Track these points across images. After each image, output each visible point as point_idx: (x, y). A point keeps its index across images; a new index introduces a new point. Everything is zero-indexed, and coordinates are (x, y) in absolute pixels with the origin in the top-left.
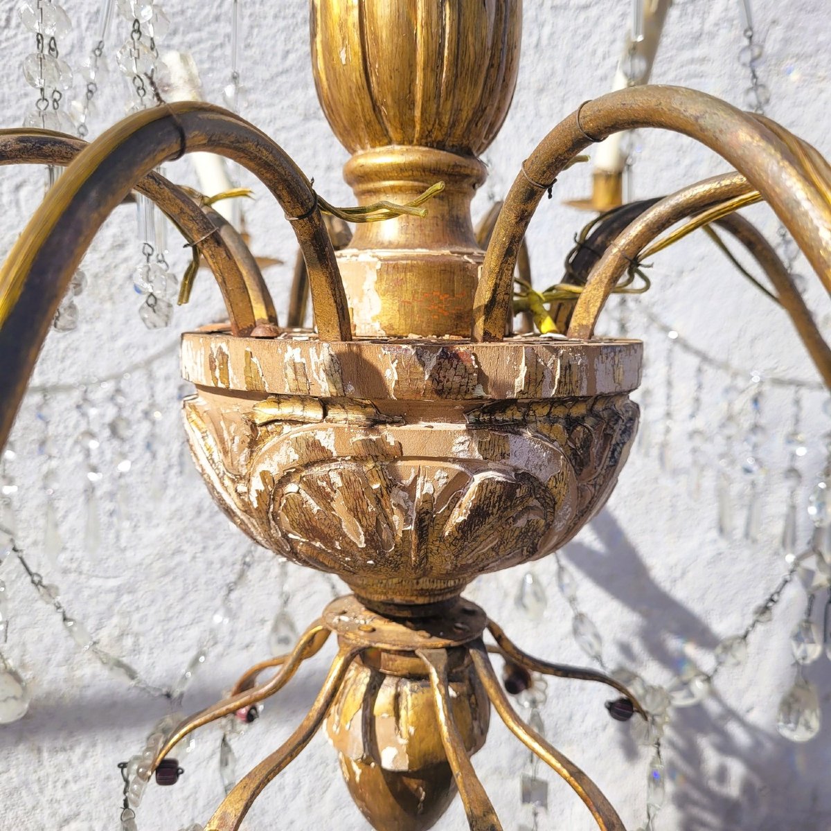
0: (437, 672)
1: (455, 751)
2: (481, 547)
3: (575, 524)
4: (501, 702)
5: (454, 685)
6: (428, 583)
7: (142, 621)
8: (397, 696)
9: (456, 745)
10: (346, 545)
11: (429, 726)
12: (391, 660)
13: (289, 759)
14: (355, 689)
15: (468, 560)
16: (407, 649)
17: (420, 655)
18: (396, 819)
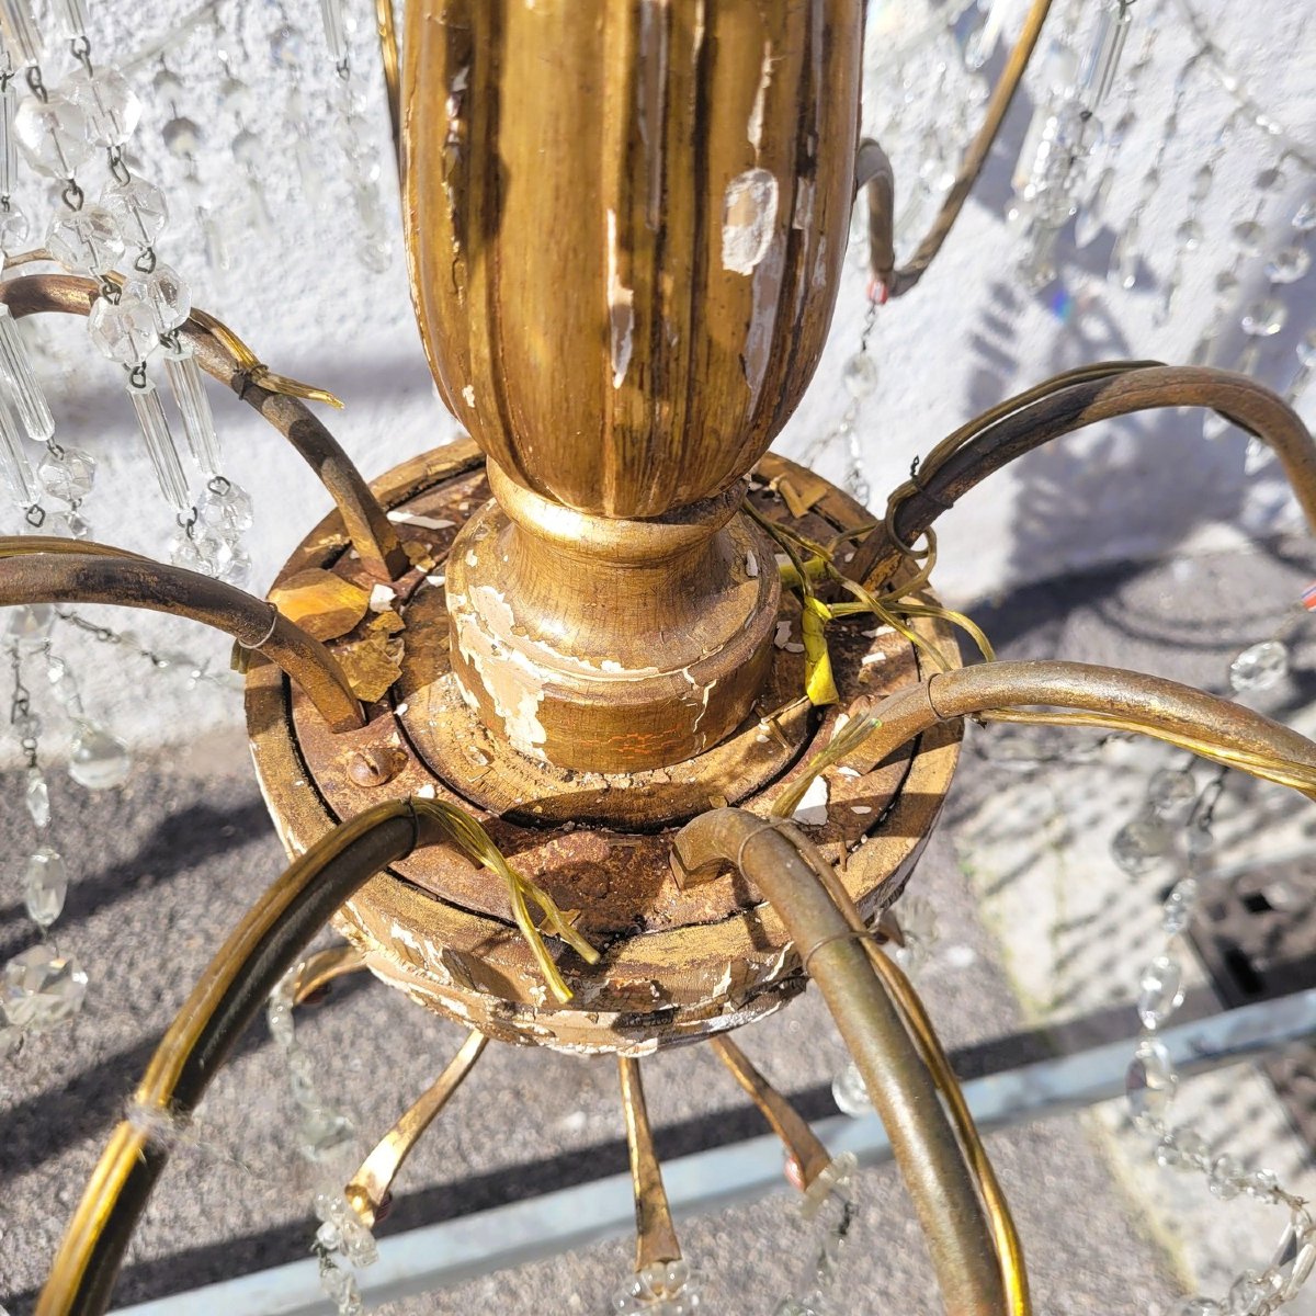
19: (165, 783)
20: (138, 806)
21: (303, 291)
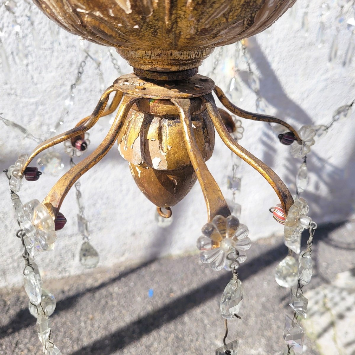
0: (184, 111)
1: (195, 157)
2: (215, 14)
3: (281, 4)
4: (222, 131)
5: (194, 122)
6: (178, 55)
7: (50, 118)
8: (160, 129)
9: (196, 153)
10: (117, 13)
11: (179, 145)
12: (156, 106)
13: (94, 162)
14: (135, 126)
15: (206, 25)
16: (165, 98)
17: (173, 102)
18: (161, 196)
19: (21, 299)
20: (11, 307)
21: (74, 119)
